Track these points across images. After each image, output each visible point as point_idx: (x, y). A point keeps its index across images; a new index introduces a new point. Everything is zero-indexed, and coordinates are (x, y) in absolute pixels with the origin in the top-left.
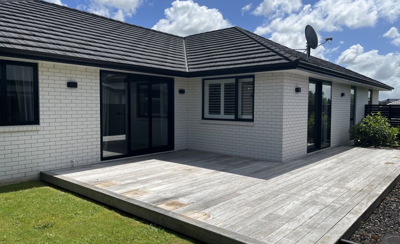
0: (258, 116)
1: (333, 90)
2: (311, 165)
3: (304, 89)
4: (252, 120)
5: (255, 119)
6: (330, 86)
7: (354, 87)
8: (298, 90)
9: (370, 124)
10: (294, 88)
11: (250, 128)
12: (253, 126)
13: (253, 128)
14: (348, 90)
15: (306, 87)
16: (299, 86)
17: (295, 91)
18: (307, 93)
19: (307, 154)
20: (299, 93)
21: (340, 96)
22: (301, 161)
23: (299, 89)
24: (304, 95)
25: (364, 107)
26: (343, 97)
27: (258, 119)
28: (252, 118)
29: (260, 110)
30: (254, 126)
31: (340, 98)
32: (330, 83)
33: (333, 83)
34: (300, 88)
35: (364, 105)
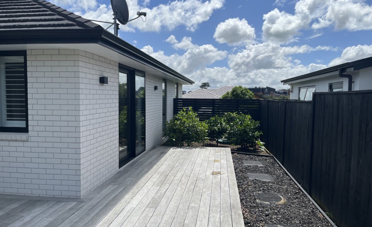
0: (35, 123)
1: (146, 82)
2: (127, 197)
3: (113, 80)
4: (25, 130)
5: (30, 128)
6: (144, 78)
7: (165, 80)
8: (103, 80)
9: (184, 121)
10: (97, 78)
11: (21, 144)
12: (27, 141)
13: (26, 144)
14: (160, 83)
15: (115, 76)
16: (105, 75)
17: (98, 81)
18: (117, 85)
19: (119, 170)
20: (105, 84)
21: (153, 89)
22: (111, 188)
23: (105, 80)
24: (113, 88)
25: (173, 101)
26: (156, 90)
27: (36, 128)
28: (24, 126)
29: (40, 112)
30: (30, 140)
31: (154, 92)
32: (143, 74)
33: (146, 74)
34: (107, 78)
35: (173, 99)
